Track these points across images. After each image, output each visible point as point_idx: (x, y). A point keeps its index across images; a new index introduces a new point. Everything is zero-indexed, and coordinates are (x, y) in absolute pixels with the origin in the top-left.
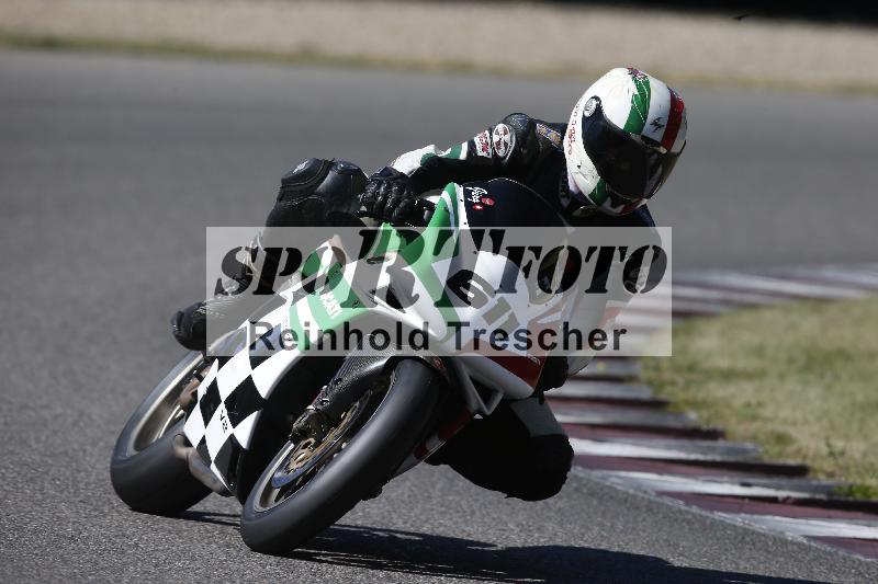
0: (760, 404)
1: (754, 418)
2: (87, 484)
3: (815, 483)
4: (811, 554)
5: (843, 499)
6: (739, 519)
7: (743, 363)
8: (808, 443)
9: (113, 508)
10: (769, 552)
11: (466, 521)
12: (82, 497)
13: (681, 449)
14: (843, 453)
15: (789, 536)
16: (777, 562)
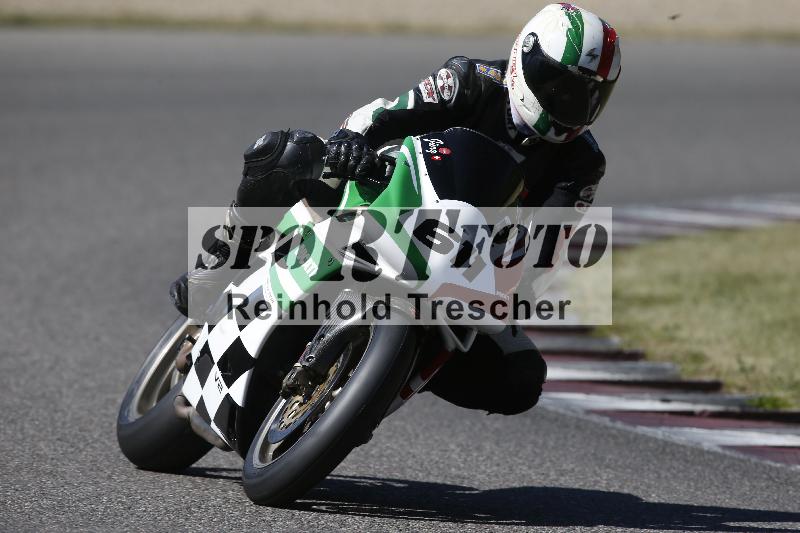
0: (677, 327)
1: (672, 339)
2: (64, 423)
3: (728, 396)
4: (726, 462)
5: (754, 410)
6: (660, 433)
7: (660, 290)
8: (721, 361)
9: (88, 444)
10: (687, 461)
11: (411, 444)
12: (59, 436)
13: (606, 370)
14: (753, 368)
15: (706, 446)
16: (695, 471)
